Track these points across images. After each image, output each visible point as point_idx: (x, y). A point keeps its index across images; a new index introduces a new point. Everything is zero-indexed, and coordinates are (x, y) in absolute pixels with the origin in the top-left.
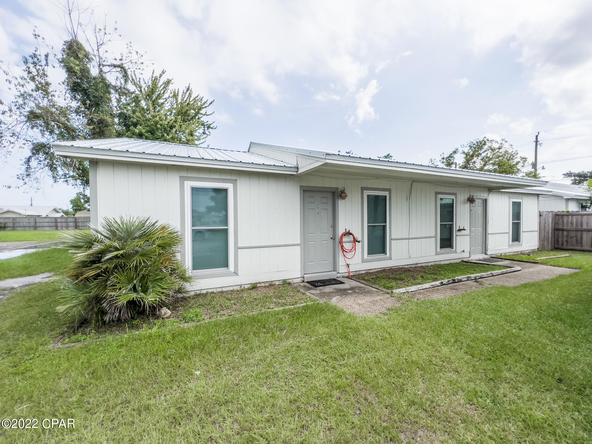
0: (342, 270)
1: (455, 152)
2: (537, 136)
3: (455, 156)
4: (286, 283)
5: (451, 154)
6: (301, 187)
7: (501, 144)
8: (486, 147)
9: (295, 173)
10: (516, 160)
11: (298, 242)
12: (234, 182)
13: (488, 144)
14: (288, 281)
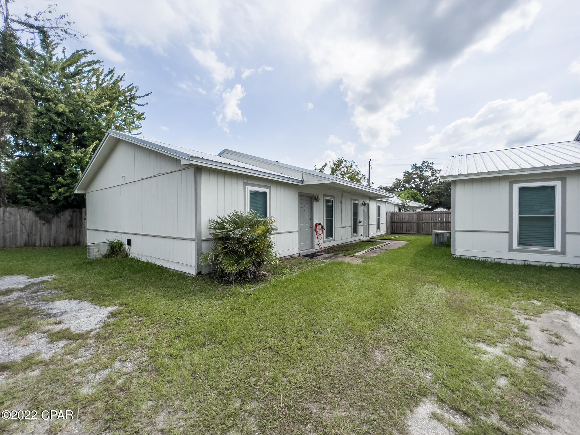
0: (316, 248)
1: (325, 166)
2: (370, 162)
3: (325, 169)
4: (292, 257)
5: (322, 167)
6: (299, 193)
7: (352, 164)
8: (343, 165)
9: (301, 184)
10: (360, 176)
11: (297, 230)
12: (269, 188)
13: (344, 163)
14: (293, 256)
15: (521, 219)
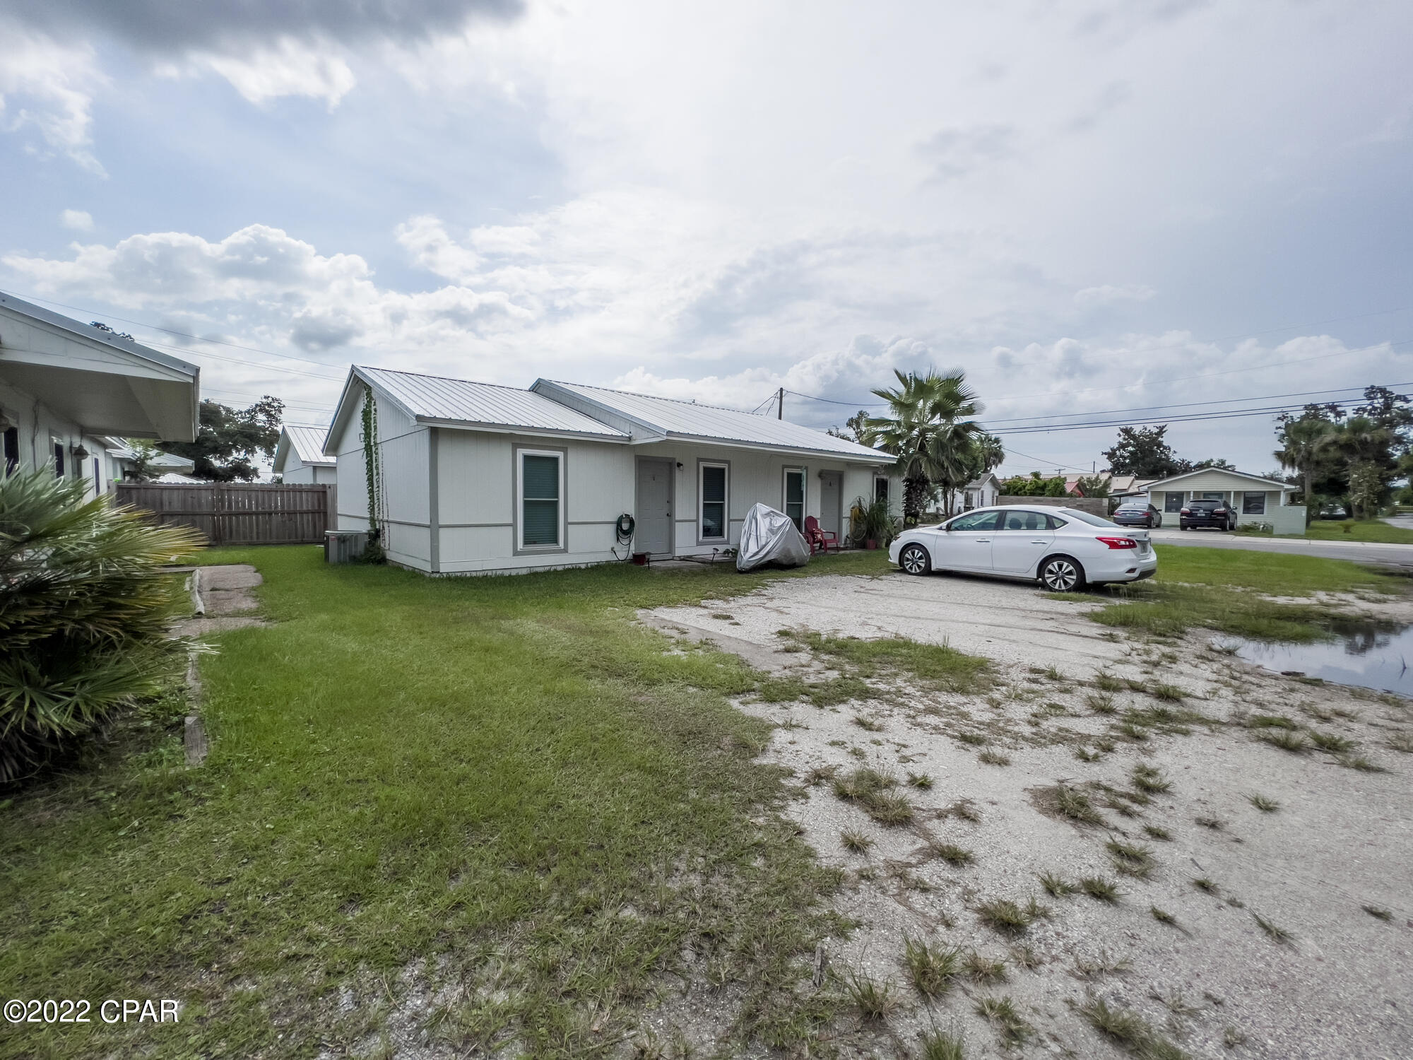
15: (526, 503)
